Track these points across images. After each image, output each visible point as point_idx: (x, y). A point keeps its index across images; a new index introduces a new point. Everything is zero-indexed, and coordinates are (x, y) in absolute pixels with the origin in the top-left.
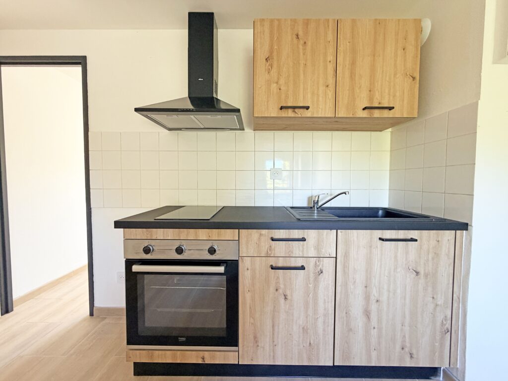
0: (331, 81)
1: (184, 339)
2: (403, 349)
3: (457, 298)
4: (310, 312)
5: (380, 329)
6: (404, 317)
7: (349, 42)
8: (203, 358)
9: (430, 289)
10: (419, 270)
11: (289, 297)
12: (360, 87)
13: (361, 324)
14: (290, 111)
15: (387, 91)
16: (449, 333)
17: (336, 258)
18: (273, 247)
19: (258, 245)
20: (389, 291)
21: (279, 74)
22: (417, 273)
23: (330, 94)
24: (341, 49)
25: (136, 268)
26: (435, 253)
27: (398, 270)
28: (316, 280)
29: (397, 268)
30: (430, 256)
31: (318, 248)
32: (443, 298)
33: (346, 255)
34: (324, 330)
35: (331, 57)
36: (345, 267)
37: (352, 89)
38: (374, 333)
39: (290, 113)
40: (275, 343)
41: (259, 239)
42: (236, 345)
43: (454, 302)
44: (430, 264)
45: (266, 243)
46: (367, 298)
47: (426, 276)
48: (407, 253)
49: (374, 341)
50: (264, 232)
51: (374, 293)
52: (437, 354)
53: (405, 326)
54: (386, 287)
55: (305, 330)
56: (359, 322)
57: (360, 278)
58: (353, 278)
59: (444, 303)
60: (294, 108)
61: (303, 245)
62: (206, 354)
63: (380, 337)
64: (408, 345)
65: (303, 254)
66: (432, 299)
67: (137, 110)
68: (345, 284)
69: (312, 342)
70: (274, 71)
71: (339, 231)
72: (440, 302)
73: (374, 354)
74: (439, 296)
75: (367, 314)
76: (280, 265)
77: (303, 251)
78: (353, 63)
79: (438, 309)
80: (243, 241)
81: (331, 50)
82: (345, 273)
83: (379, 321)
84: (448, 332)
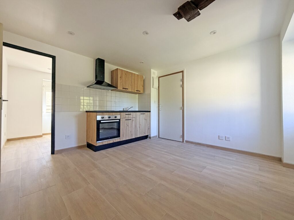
0: (131, 84)
1: (110, 138)
2: (144, 133)
4: (132, 128)
5: (141, 130)
7: (134, 77)
8: (114, 141)
11: (128, 126)
13: (138, 129)
15: (139, 88)
23: (131, 87)
25: (102, 121)
28: (132, 122)
29: (143, 119)
31: (133, 116)
34: (134, 131)
36: (136, 119)
37: (134, 86)
39: (124, 90)
40: (126, 135)
42: (120, 137)
44: (147, 117)
45: (125, 115)
46: (139, 124)
47: (146, 120)
48: (144, 116)
53: (144, 129)
54: (141, 122)
57: (138, 121)
60: (125, 89)
65: (130, 117)
69: (132, 134)
70: (122, 80)
76: (127, 119)
79: (148, 125)
80: (121, 115)
84: (149, 129)
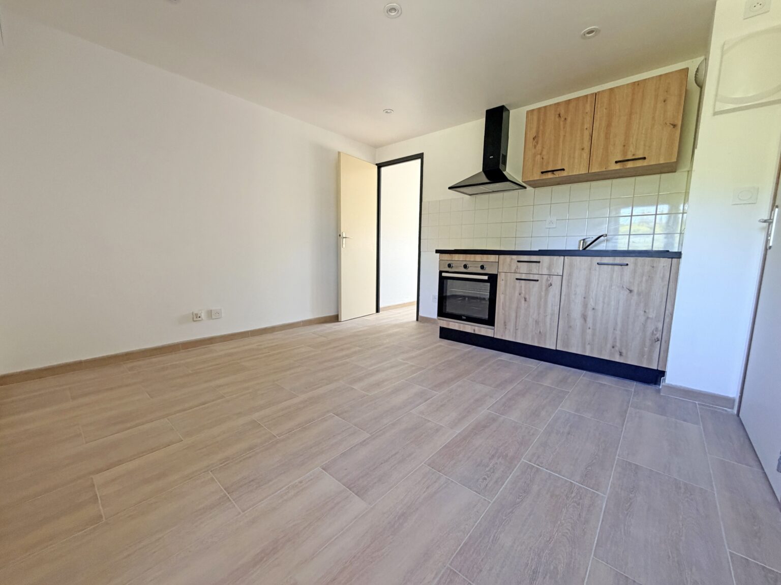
0: (586, 145)
1: (465, 318)
2: (613, 347)
3: (669, 314)
4: (542, 311)
5: (594, 330)
6: (616, 324)
7: (606, 109)
8: (474, 330)
9: (642, 305)
10: (632, 288)
11: (528, 300)
12: (614, 144)
13: (578, 324)
14: (550, 173)
15: (642, 143)
16: (659, 342)
17: (562, 276)
18: (519, 266)
19: (510, 265)
20: (604, 302)
21: (543, 147)
22: (631, 291)
23: (585, 155)
24: (597, 116)
25: (444, 274)
26: (649, 276)
27: (613, 288)
28: (547, 290)
29: (612, 286)
30: (644, 279)
31: (549, 268)
32: (655, 312)
33: (570, 275)
34: (550, 324)
35: (587, 125)
36: (569, 282)
37: (606, 148)
38: (589, 332)
39: (550, 176)
40: (517, 328)
41: (511, 262)
42: (493, 325)
43: (666, 317)
44: (644, 285)
45: (514, 264)
46: (585, 306)
47: (639, 294)
48: (622, 275)
49: (589, 337)
50: (514, 257)
51: (591, 303)
52: (645, 356)
53: (616, 330)
54: (601, 299)
55: (537, 322)
56: (578, 322)
57: (580, 291)
58: (575, 291)
59: (655, 317)
60: (553, 171)
61: (539, 267)
62: (476, 328)
63: (594, 335)
64: (618, 344)
65: (538, 272)
66: (643, 312)
67: (450, 188)
68: (568, 295)
69: (541, 331)
70: (539, 147)
71: (566, 257)
72: (652, 315)
73: (588, 347)
74: (651, 310)
75: (584, 317)
76: (523, 278)
77: (539, 270)
78: (609, 125)
79: (649, 321)
80: (501, 262)
81: (588, 119)
82: (568, 286)
83: (594, 324)
84: (658, 340)
